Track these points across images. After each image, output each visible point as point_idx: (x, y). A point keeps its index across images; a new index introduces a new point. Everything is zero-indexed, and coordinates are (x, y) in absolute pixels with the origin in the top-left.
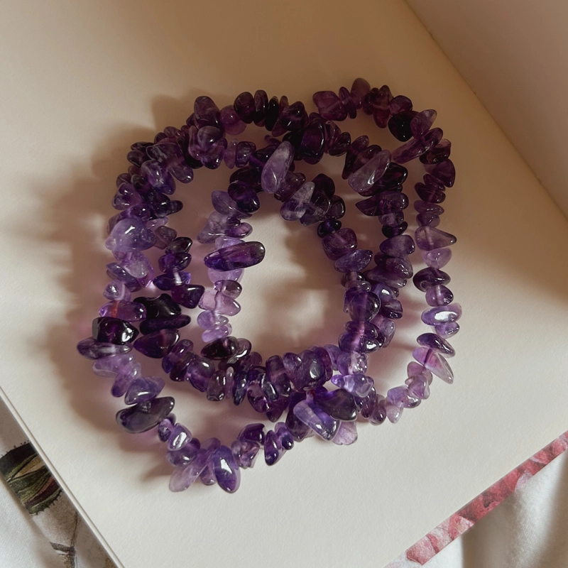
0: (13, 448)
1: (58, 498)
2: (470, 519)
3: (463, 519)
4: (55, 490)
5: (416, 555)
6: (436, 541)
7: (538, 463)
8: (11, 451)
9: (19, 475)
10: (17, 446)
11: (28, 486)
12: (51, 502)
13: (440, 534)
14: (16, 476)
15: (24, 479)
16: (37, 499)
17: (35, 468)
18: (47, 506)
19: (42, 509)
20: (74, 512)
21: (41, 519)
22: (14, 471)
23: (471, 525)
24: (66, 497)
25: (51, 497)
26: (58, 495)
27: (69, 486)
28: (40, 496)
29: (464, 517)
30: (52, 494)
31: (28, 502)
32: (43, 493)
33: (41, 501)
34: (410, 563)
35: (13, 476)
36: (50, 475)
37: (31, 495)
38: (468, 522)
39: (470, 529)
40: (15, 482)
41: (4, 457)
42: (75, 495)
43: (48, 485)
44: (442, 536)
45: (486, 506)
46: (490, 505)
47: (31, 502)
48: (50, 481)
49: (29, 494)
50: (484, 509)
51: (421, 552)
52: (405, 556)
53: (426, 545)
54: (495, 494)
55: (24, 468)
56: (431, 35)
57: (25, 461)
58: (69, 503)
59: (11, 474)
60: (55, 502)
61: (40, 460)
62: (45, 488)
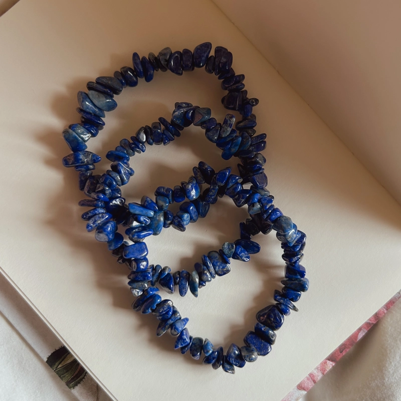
0: (54, 351)
1: (85, 377)
2: (332, 361)
3: (328, 361)
4: (83, 372)
5: (303, 386)
6: (314, 376)
7: (369, 323)
8: (54, 352)
9: (60, 366)
10: (57, 349)
11: (67, 372)
12: (81, 380)
13: (315, 372)
14: (59, 367)
15: (64, 368)
16: (73, 379)
17: (69, 361)
18: (79, 383)
19: (76, 385)
20: (96, 385)
21: (76, 391)
22: (57, 364)
23: (334, 364)
24: (90, 376)
25: (81, 377)
26: (85, 375)
27: (92, 370)
28: (74, 377)
29: (329, 360)
30: (81, 375)
31: (67, 382)
32: (76, 375)
33: (75, 380)
34: (300, 391)
35: (57, 367)
36: (78, 364)
37: (69, 377)
38: (331, 363)
39: (333, 367)
40: (59, 371)
41: (49, 357)
42: (96, 375)
43: (78, 370)
44: (317, 373)
45: (341, 352)
46: (344, 351)
47: (69, 381)
48: (79, 367)
49: (68, 377)
50: (340, 354)
51: (306, 384)
52: (296, 388)
53: (308, 379)
54: (346, 344)
55: (63, 362)
56: (278, 72)
57: (63, 357)
58: (92, 379)
59: (55, 366)
60: (83, 380)
61: (72, 356)
62: (76, 372)
